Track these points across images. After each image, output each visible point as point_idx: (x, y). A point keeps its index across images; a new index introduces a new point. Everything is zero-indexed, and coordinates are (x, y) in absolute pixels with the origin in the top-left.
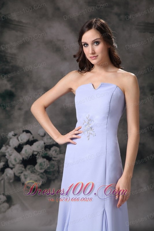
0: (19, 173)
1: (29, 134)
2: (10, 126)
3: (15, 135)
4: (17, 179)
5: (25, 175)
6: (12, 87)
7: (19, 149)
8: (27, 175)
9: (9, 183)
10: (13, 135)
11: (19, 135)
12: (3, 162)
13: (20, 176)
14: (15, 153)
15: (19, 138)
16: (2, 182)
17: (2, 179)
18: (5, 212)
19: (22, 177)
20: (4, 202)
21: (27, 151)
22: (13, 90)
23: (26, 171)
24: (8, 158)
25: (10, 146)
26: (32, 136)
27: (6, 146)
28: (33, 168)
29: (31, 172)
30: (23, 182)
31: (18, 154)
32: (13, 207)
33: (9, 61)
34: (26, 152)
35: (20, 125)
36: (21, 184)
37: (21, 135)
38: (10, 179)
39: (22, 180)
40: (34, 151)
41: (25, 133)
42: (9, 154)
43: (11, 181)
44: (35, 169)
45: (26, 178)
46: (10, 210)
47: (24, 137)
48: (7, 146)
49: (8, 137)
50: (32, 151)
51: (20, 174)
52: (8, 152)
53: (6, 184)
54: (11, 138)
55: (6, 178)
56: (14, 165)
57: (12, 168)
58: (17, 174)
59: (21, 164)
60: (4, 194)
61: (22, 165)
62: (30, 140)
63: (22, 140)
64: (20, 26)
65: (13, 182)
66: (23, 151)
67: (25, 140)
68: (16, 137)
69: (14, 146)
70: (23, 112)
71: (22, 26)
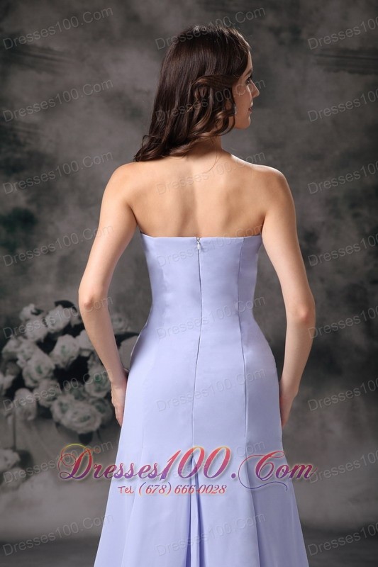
0: (49, 400)
1: (70, 310)
2: (25, 292)
3: (38, 312)
4: (44, 413)
5: (61, 404)
6: (29, 202)
7: (47, 344)
8: (66, 405)
9: (26, 422)
10: (33, 313)
11: (48, 313)
12: (12, 374)
13: (50, 406)
14: (39, 355)
15: (47, 319)
16: (10, 419)
17: (9, 415)
18: (17, 488)
19: (56, 409)
20: (14, 466)
21: (66, 349)
22: (33, 208)
23: (64, 394)
24: (22, 366)
25: (25, 337)
26: (76, 315)
27: (16, 337)
28: (81, 389)
29: (77, 398)
30: (57, 421)
31: (45, 356)
32: (35, 478)
33: (22, 140)
34: (63, 352)
35: (49, 288)
36: (54, 426)
37: (51, 313)
38: (27, 413)
39: (54, 416)
40: (81, 350)
41: (60, 307)
42: (25, 356)
43: (31, 418)
44: (84, 390)
45: (63, 412)
46: (27, 485)
47: (59, 318)
48: (21, 338)
49: (22, 318)
50: (77, 350)
51: (50, 403)
52: (23, 352)
53: (19, 425)
54: (27, 320)
55: (18, 411)
56: (36, 382)
57: (31, 389)
58: (43, 403)
59: (52, 378)
60: (14, 449)
61: (54, 382)
62: (73, 325)
63: (53, 325)
64: (46, 58)
65: (35, 420)
66: (57, 350)
67: (61, 325)
68: (40, 316)
69: (36, 339)
70: (55, 260)
71: (52, 59)
